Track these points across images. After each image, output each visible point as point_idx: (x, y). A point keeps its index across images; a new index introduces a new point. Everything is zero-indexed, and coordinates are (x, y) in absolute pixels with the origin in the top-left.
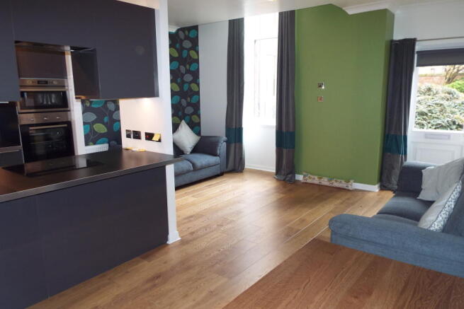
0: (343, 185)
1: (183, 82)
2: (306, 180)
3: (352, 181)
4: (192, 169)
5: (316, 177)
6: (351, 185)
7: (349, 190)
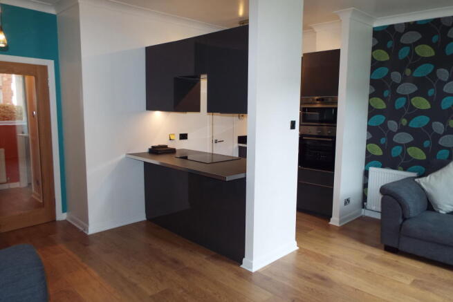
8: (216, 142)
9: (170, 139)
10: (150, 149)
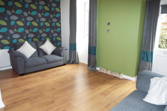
0: (117, 75)
1: (52, 22)
2: (101, 71)
3: (122, 74)
4: (46, 62)
5: (105, 70)
6: (121, 76)
7: (120, 79)
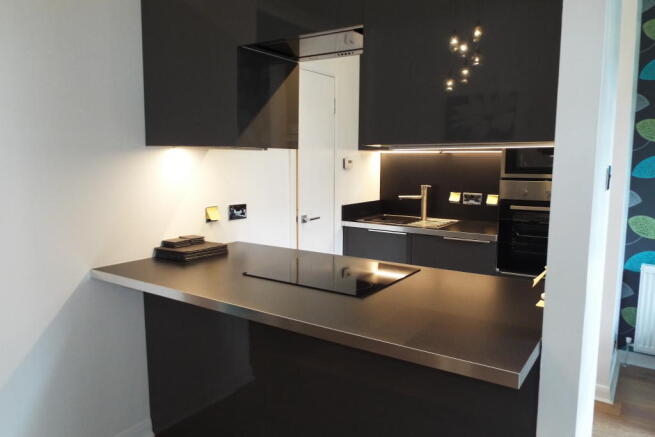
8: (304, 221)
9: (209, 221)
10: (157, 251)
